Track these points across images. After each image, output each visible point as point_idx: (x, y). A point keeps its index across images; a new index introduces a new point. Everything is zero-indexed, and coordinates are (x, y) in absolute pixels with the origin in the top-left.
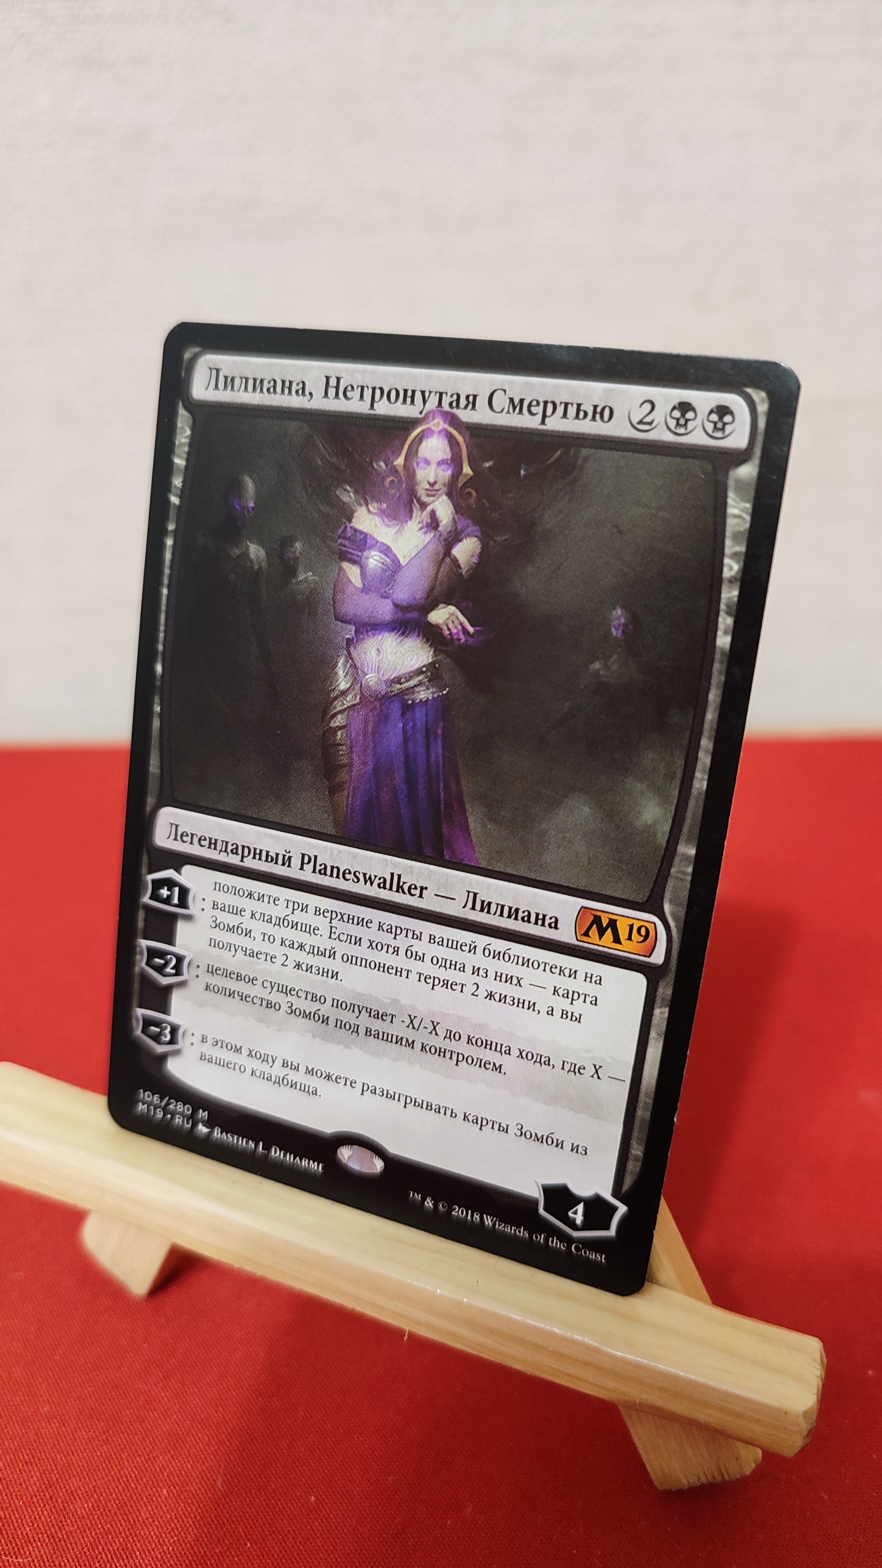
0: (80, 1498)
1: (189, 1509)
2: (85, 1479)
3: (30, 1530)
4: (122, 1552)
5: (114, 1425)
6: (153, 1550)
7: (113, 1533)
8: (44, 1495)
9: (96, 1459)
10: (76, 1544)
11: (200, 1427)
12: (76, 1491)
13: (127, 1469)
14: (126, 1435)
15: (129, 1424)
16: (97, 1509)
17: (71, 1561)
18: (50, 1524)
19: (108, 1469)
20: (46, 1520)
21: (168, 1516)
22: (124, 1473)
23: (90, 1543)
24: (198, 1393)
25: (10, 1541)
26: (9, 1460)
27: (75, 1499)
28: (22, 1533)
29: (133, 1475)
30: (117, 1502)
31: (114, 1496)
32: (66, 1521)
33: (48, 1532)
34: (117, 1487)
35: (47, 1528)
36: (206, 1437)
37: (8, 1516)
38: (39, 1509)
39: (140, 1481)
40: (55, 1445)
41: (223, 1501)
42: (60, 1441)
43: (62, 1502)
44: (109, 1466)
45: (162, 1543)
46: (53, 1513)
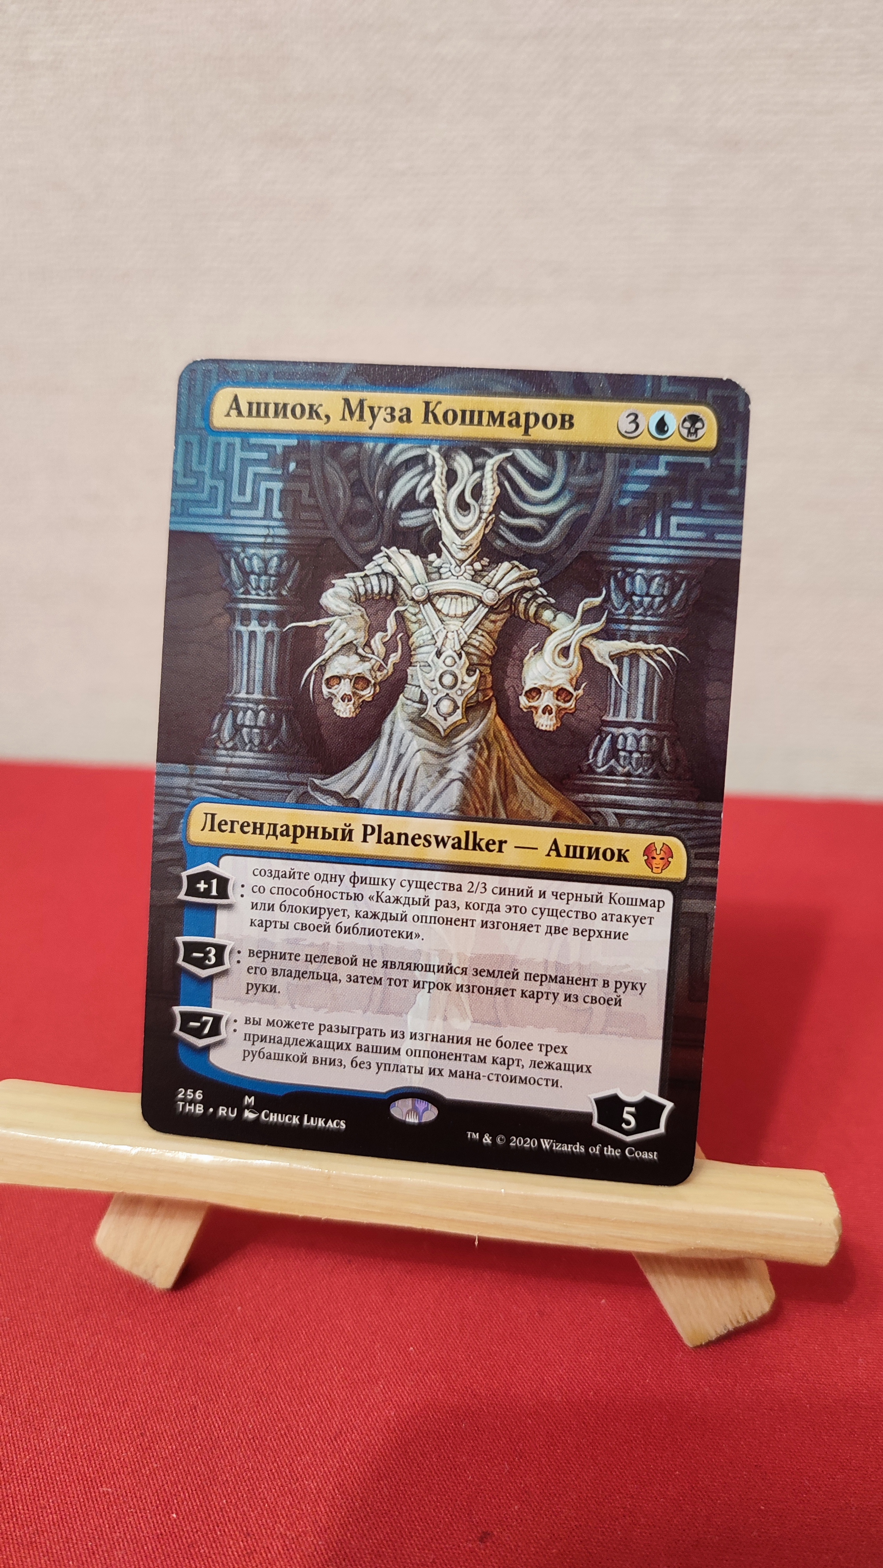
0: (165, 1440)
1: (265, 1461)
2: (172, 1424)
3: (116, 1463)
4: (199, 1492)
5: (203, 1378)
6: (228, 1495)
7: (192, 1474)
8: (133, 1433)
9: (184, 1406)
10: (157, 1480)
11: (283, 1388)
12: (162, 1434)
13: (212, 1420)
14: (213, 1387)
15: (218, 1378)
16: (180, 1451)
17: (151, 1495)
18: (136, 1460)
19: (194, 1417)
20: (132, 1456)
21: (245, 1465)
22: (209, 1422)
23: (171, 1481)
24: (284, 1356)
25: (97, 1470)
26: (103, 1398)
27: (161, 1440)
28: (108, 1464)
29: (217, 1425)
30: (199, 1447)
31: (197, 1441)
32: (150, 1459)
33: (133, 1467)
34: (201, 1434)
35: (132, 1463)
36: (288, 1398)
37: (97, 1448)
38: (127, 1445)
39: (222, 1431)
40: (147, 1390)
41: (299, 1459)
42: (152, 1387)
43: (148, 1441)
44: (195, 1414)
45: (237, 1490)
46: (139, 1451)
